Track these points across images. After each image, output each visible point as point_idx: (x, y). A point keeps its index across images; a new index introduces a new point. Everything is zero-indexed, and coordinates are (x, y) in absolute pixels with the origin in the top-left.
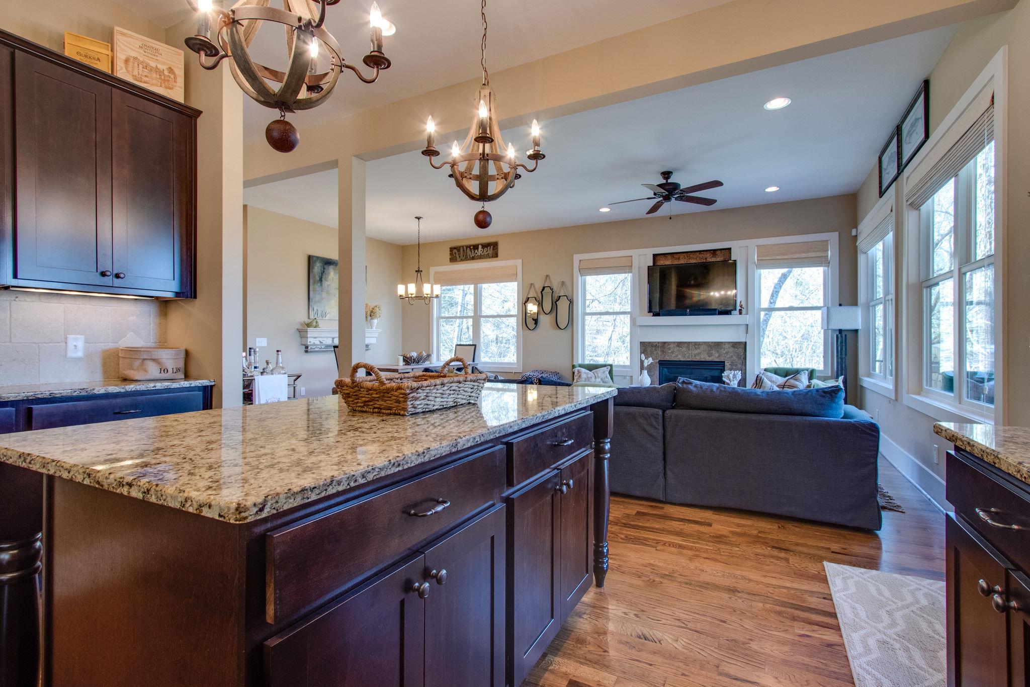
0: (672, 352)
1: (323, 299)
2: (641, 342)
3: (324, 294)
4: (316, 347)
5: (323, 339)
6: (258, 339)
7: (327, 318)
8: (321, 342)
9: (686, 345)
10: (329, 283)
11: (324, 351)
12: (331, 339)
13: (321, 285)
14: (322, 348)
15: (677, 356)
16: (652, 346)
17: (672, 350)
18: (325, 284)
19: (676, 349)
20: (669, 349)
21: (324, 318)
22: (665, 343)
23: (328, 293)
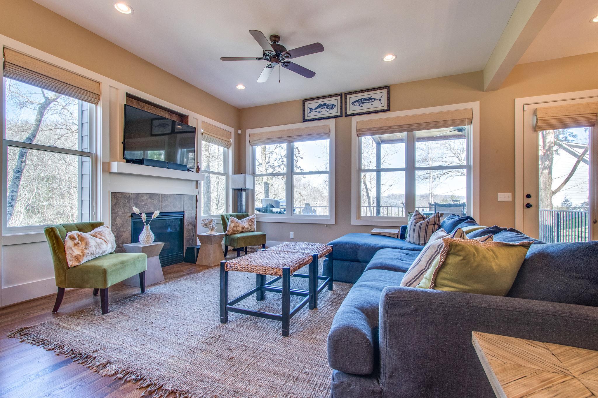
0: (145, 204)
2: (112, 193)
9: (157, 197)
15: (149, 208)
16: (125, 197)
17: (145, 202)
19: (149, 201)
20: (142, 201)
22: (138, 194)
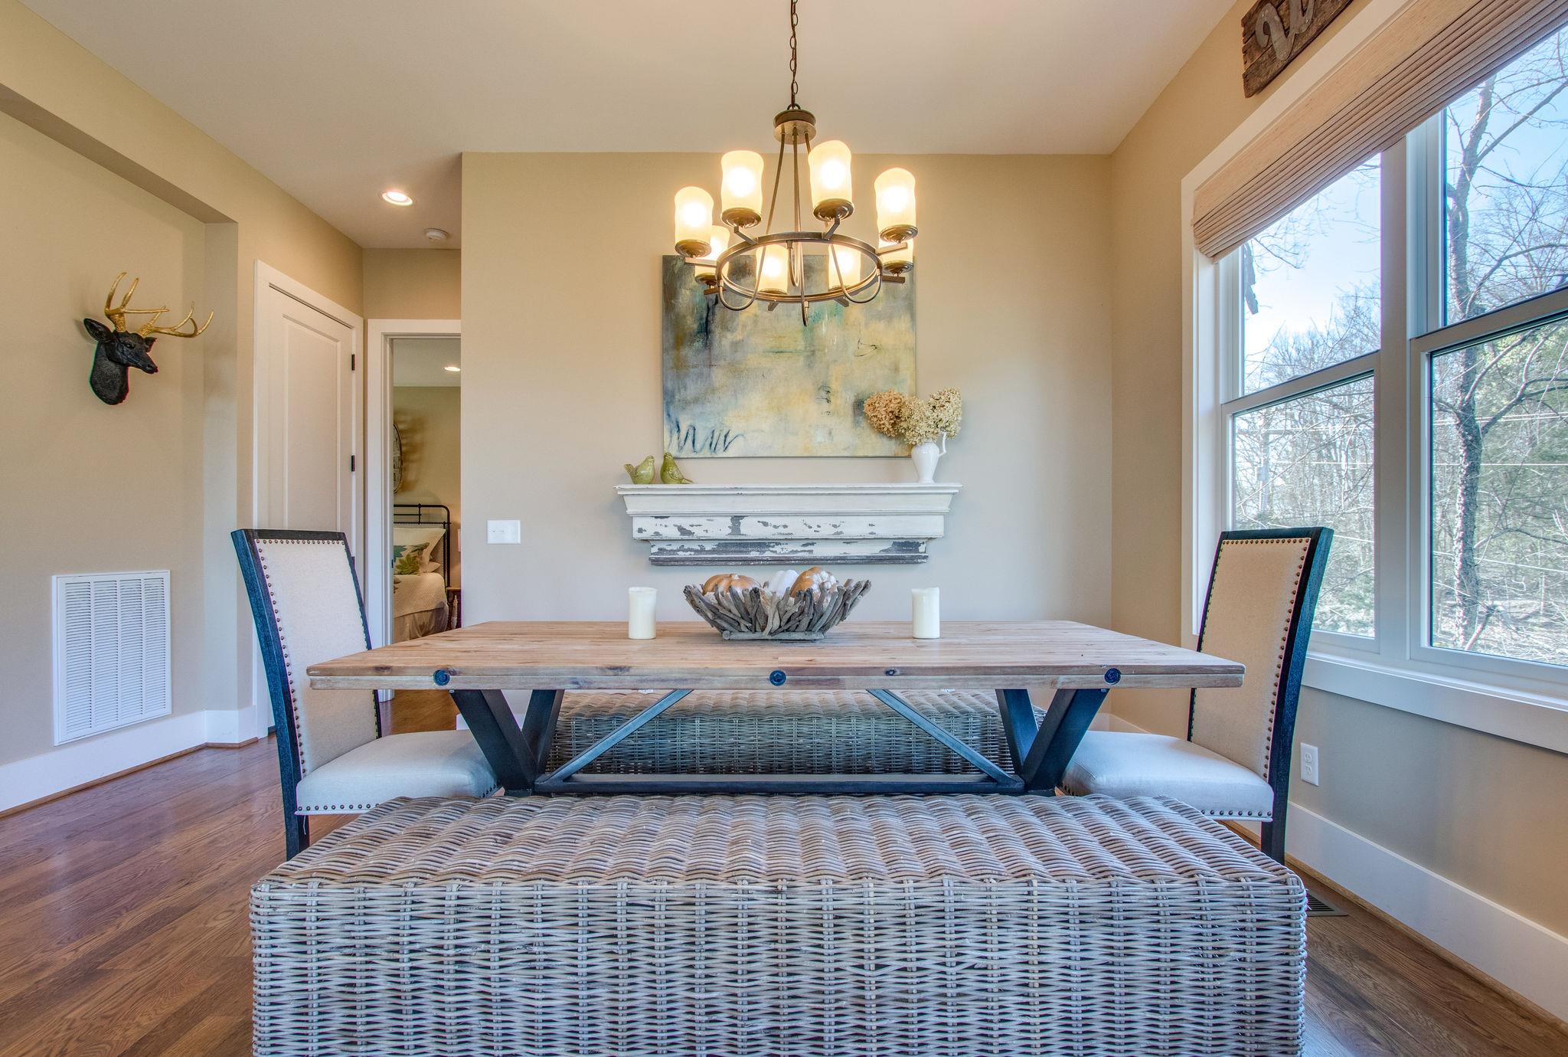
1: (713, 391)
3: (718, 376)
4: (682, 549)
5: (695, 521)
6: (492, 525)
7: (730, 453)
8: (681, 529)
10: (738, 336)
11: (712, 560)
12: (728, 521)
13: (708, 345)
14: (702, 550)
18: (723, 341)
21: (720, 453)
23: (736, 370)
